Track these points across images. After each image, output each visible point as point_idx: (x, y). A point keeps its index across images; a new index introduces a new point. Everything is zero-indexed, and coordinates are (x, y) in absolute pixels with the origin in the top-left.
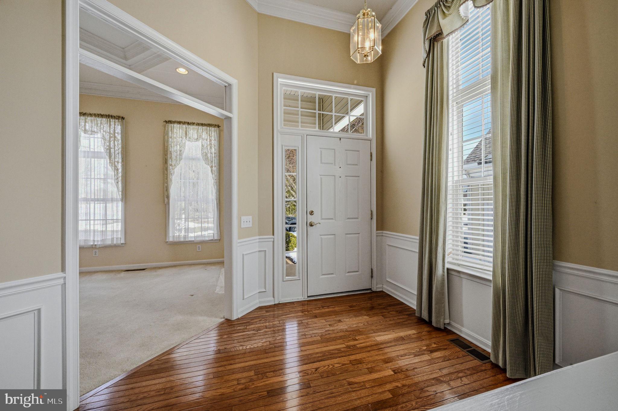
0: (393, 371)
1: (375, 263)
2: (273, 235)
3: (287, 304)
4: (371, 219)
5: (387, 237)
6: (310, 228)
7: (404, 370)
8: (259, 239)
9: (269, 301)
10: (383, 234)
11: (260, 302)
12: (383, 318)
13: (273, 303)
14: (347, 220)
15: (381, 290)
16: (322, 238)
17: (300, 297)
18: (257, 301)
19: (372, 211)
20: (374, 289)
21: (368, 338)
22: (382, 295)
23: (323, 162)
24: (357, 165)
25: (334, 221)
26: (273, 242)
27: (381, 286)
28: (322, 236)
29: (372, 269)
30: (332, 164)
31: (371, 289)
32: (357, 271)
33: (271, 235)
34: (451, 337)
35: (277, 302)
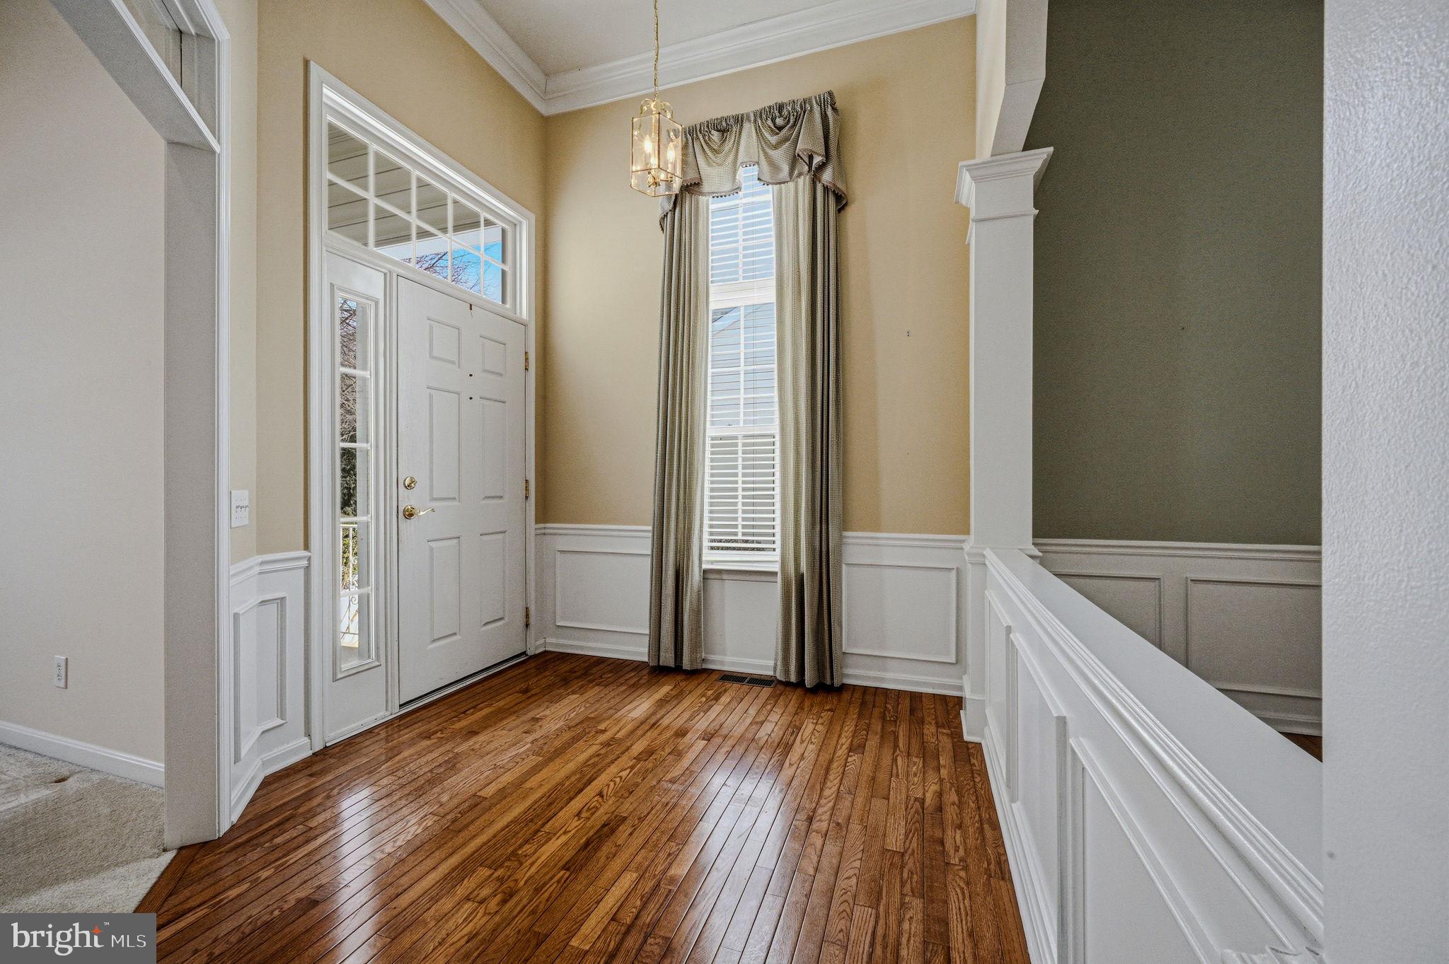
0: (703, 739)
1: (533, 597)
2: (307, 547)
3: (357, 740)
4: (527, 498)
5: (556, 534)
6: (404, 524)
7: (712, 732)
8: (262, 563)
9: (296, 749)
10: (547, 531)
11: (265, 764)
12: (602, 688)
13: (310, 753)
14: (483, 502)
15: (542, 650)
16: (432, 549)
17: (379, 713)
18: (258, 762)
19: (527, 481)
20: (531, 652)
21: (619, 721)
22: (548, 660)
23: (436, 353)
24: (501, 375)
25: (456, 503)
26: (307, 569)
27: (542, 641)
28: (433, 544)
29: (527, 608)
30: (453, 363)
31: (524, 653)
32: (502, 619)
33: (298, 549)
34: (714, 676)
35: (318, 747)
